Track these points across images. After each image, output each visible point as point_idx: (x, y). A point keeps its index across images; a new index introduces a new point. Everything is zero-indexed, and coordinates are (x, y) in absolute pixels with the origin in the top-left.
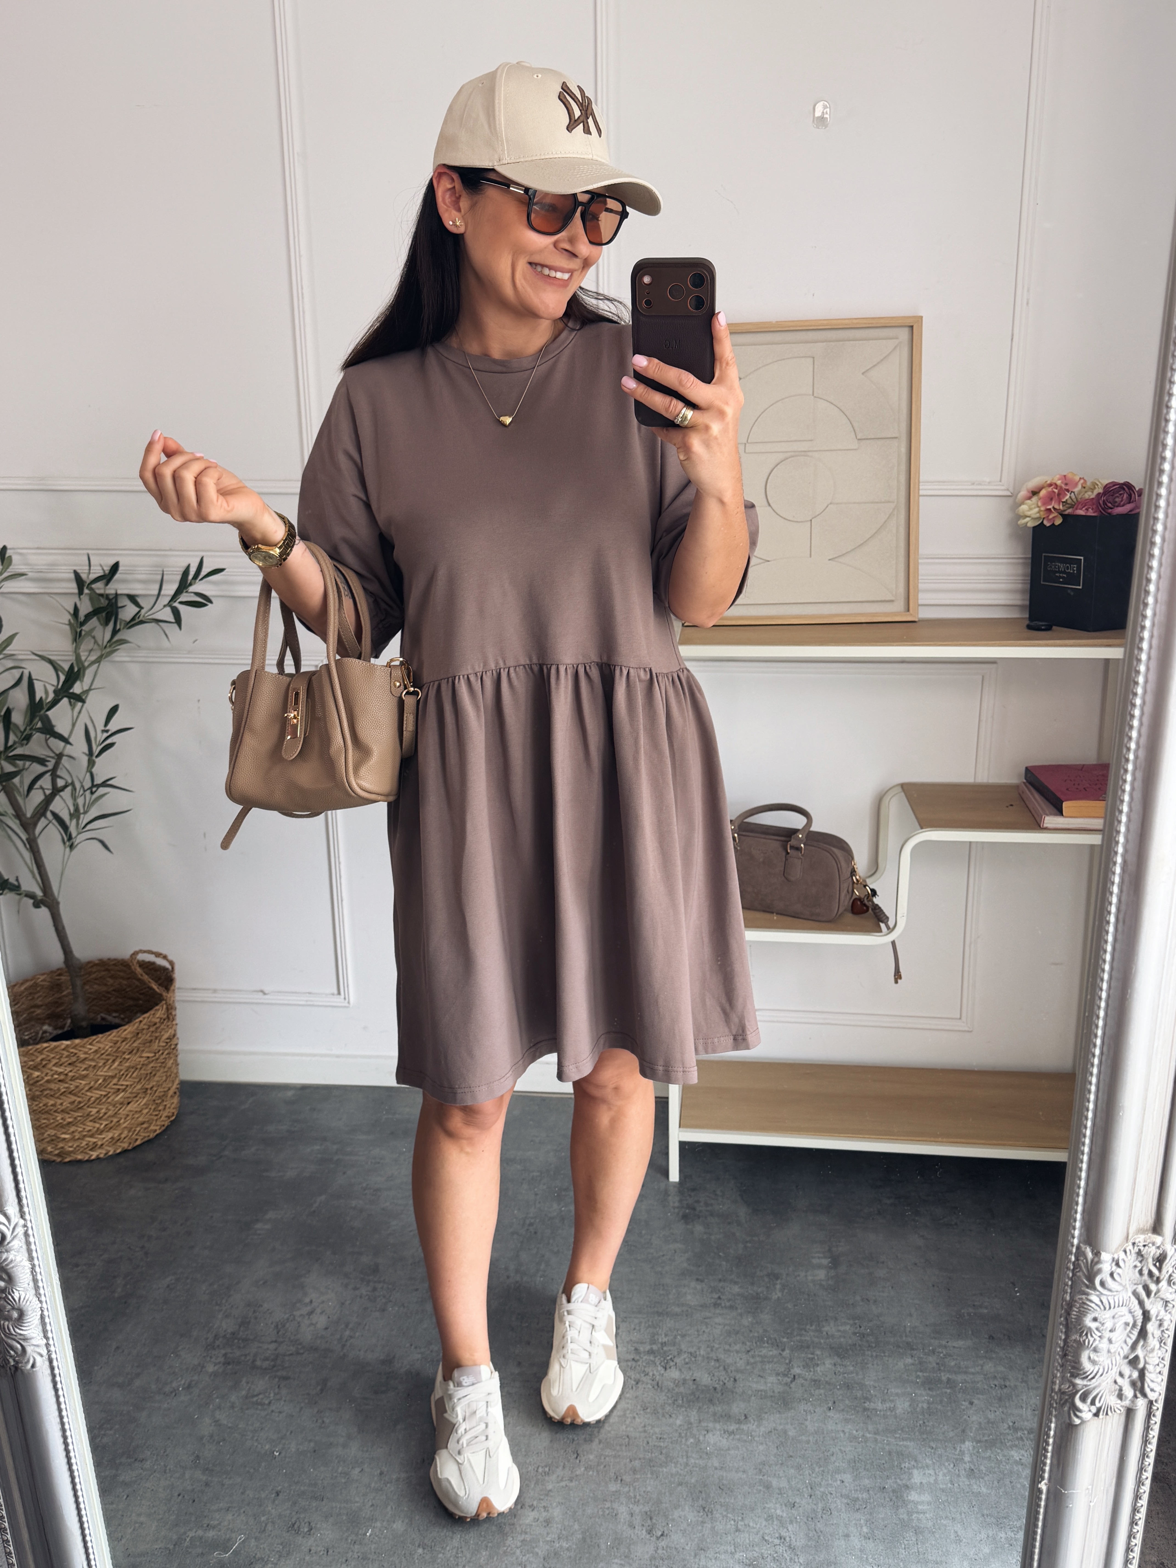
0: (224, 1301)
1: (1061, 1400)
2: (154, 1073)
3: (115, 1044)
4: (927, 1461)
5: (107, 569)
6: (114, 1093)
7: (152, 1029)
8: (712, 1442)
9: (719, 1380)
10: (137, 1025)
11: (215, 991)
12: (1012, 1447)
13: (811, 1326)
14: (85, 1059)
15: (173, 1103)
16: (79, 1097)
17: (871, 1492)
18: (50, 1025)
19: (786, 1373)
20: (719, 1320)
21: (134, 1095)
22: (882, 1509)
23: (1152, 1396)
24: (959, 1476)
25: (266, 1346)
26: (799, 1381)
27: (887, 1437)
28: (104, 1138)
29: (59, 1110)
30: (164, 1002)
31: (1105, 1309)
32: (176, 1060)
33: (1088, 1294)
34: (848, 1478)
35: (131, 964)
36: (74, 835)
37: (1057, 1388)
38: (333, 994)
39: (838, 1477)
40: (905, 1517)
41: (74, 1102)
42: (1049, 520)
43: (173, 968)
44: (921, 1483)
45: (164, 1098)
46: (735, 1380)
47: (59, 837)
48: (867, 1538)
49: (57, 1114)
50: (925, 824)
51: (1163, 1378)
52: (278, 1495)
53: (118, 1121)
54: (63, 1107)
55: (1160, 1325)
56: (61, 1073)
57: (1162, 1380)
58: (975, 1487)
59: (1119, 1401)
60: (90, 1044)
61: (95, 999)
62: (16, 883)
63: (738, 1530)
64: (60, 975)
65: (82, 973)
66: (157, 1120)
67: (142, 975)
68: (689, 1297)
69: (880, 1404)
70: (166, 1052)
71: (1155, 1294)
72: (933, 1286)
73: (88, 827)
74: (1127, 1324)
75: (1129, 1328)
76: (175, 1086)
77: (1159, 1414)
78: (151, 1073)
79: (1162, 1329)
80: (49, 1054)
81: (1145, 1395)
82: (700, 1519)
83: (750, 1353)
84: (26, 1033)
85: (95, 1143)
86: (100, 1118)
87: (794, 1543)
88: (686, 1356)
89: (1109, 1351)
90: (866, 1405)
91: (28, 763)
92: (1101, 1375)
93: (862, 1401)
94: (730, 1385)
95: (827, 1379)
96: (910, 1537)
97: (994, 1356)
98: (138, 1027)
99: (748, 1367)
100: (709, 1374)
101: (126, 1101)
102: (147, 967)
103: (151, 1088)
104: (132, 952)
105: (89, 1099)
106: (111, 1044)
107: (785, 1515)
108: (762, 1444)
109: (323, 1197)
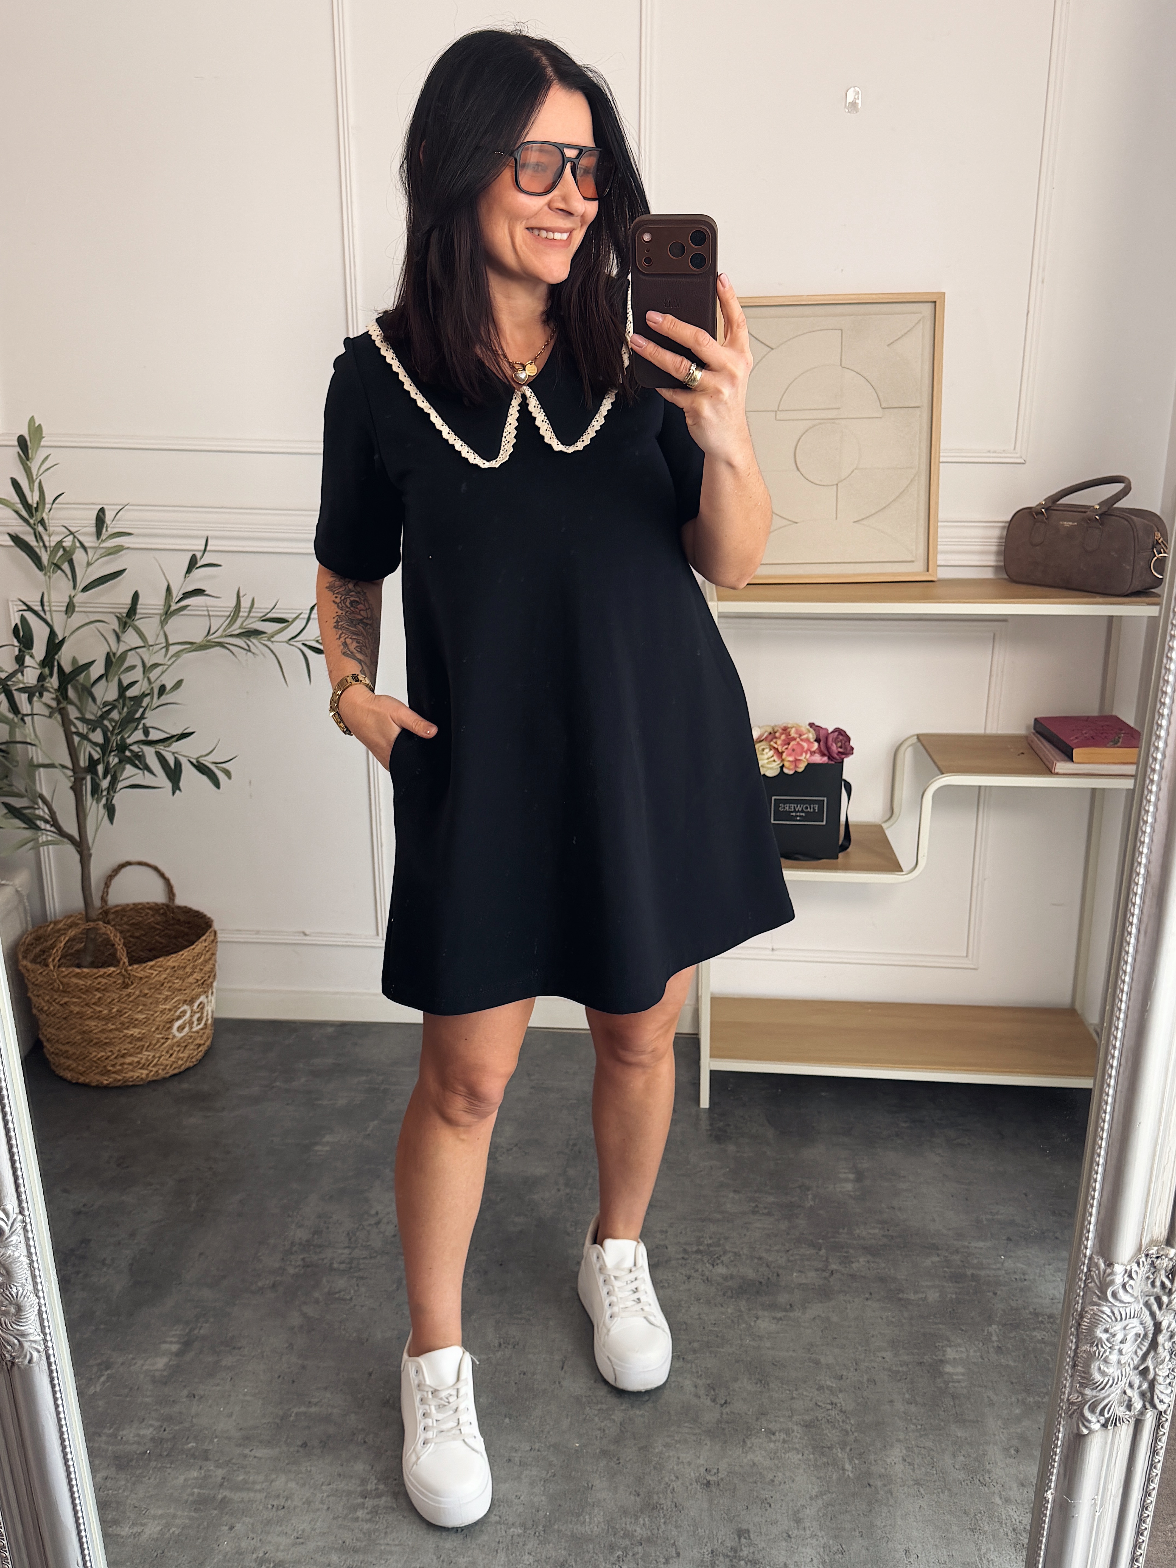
0: (295, 1213)
1: (1070, 1409)
4: (959, 1340)
9: (763, 1275)
13: (843, 1229)
17: (910, 1365)
19: (824, 1269)
20: (758, 1225)
22: (921, 1379)
25: (340, 1252)
26: (837, 1275)
27: (921, 1322)
31: (1116, 1320)
33: (1099, 1305)
34: (889, 1353)
39: (881, 1353)
40: (942, 1386)
44: (955, 1358)
46: (778, 1275)
55: (1170, 1334)
58: (1003, 1361)
59: (1128, 1412)
63: (793, 1398)
68: (729, 1206)
69: (912, 1295)
71: (1166, 1306)
72: (953, 1196)
74: (1138, 1335)
75: (1141, 1338)
82: (758, 1390)
83: (791, 1252)
88: (731, 1254)
89: (1119, 1363)
90: (899, 1296)
92: (1112, 1384)
93: (896, 1292)
94: (774, 1279)
95: (863, 1274)
96: (949, 1402)
99: (789, 1264)
100: (753, 1270)
108: (808, 1328)
109: (375, 1123)
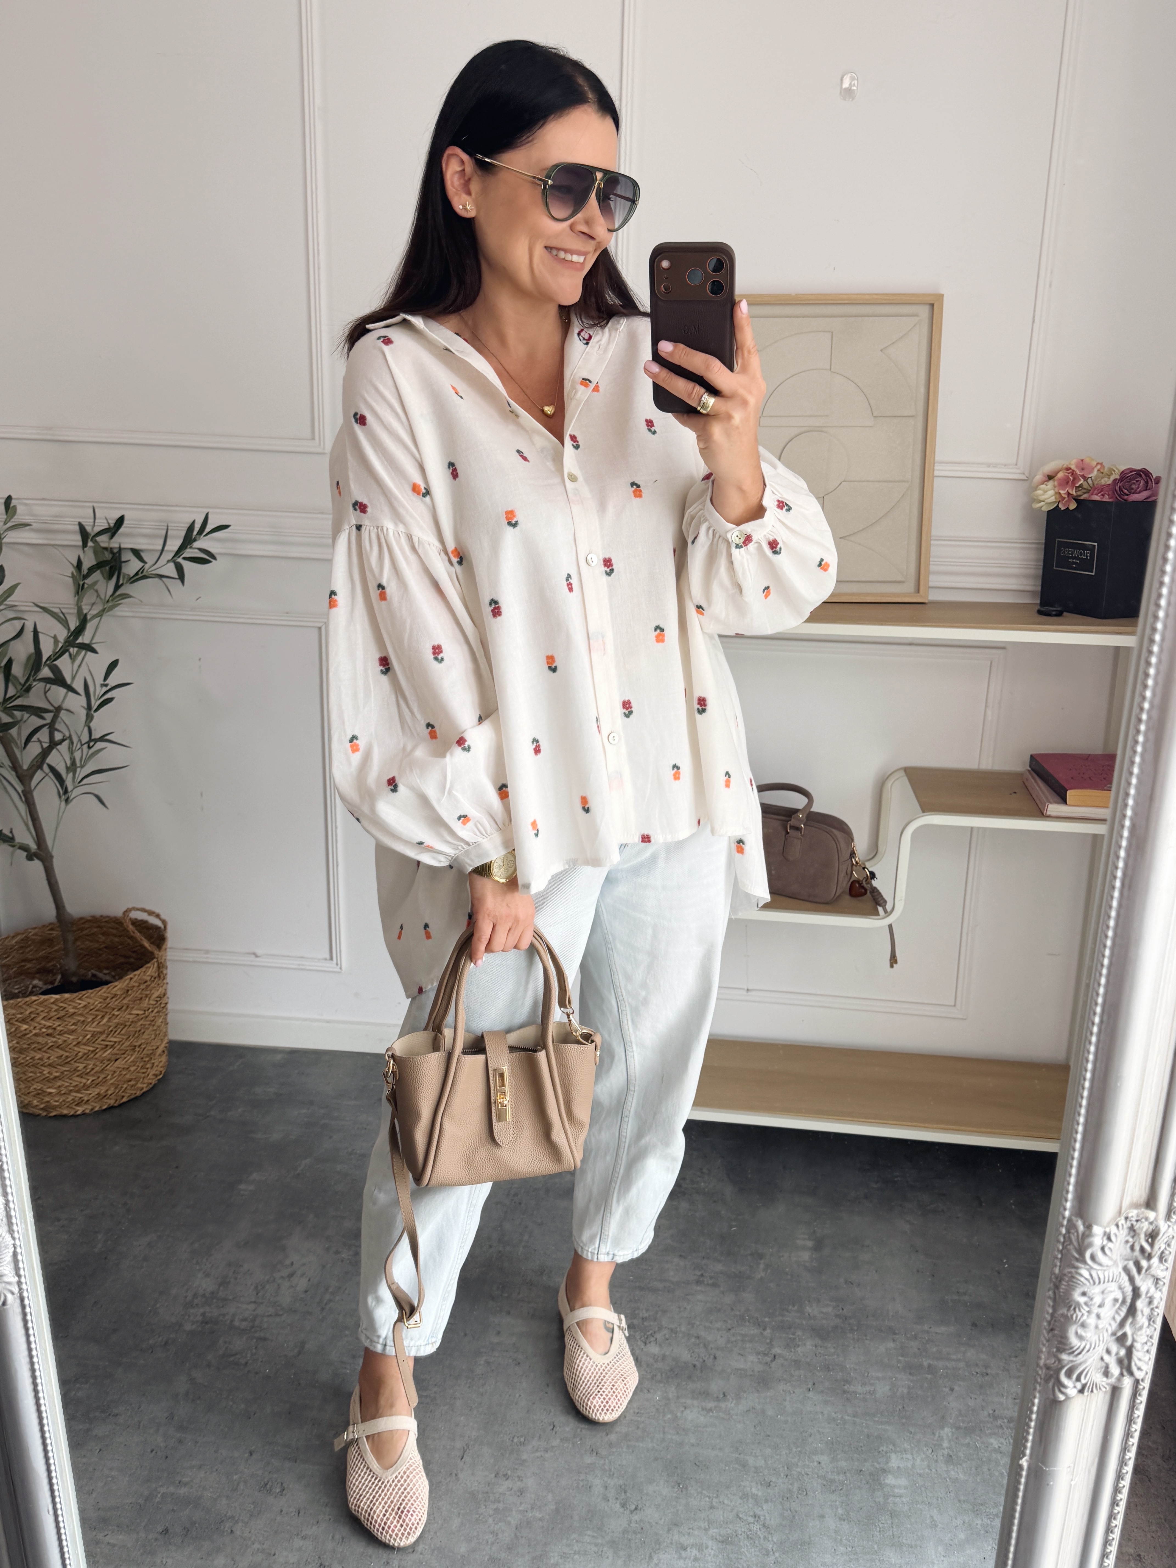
0: (204, 1260)
1: (1046, 1375)
2: (143, 1031)
3: (105, 1000)
4: (906, 1445)
5: (112, 522)
6: (102, 1049)
7: (142, 987)
8: (690, 1418)
9: (699, 1357)
10: (127, 982)
11: (207, 952)
12: (991, 1434)
13: (794, 1306)
14: (75, 1013)
15: (161, 1062)
16: (66, 1051)
17: (848, 1475)
18: (40, 980)
19: (766, 1352)
20: (700, 1297)
21: (123, 1052)
22: (858, 1491)
23: (1139, 1375)
24: (936, 1461)
25: (245, 1306)
26: (779, 1361)
27: (866, 1420)
28: (90, 1094)
29: (46, 1064)
30: (155, 960)
31: (1094, 1283)
32: (165, 1019)
33: (1077, 1268)
34: (825, 1459)
35: (123, 921)
36: (70, 788)
37: (1042, 1362)
38: (326, 959)
39: (816, 1458)
40: (881, 1500)
41: (61, 1056)
42: (1064, 505)
43: (165, 927)
44: (898, 1467)
45: (152, 1056)
46: (715, 1358)
47: (55, 791)
48: (841, 1519)
49: (43, 1068)
50: (927, 807)
51: (1151, 1357)
52: (251, 1454)
53: (105, 1078)
54: (50, 1062)
55: (1150, 1303)
56: (50, 1026)
57: (1150, 1359)
58: (953, 1473)
59: (1105, 1379)
60: (80, 999)
61: (87, 955)
62: (10, 835)
63: (712, 1507)
64: (52, 929)
65: (74, 929)
66: (144, 1078)
67: (134, 933)
68: (672, 1273)
69: (860, 1387)
70: (156, 1010)
71: (1147, 1270)
72: (918, 1271)
73: (85, 781)
74: (1116, 1300)
75: (1118, 1305)
76: (163, 1045)
77: (1145, 1394)
78: (140, 1031)
79: (1151, 1307)
80: (37, 1007)
81: (1131, 1373)
82: (675, 1495)
83: (731, 1331)
84: (16, 987)
85: (81, 1098)
86: (87, 1074)
87: (768, 1522)
88: (666, 1331)
89: (1097, 1327)
90: (846, 1387)
91: (26, 715)
92: (1088, 1351)
93: (843, 1383)
94: (709, 1362)
95: (808, 1360)
96: (886, 1520)
97: (976, 1343)
98: (128, 984)
99: (729, 1346)
100: (689, 1350)
101: (114, 1058)
102: (140, 925)
103: (140, 1045)
104: (124, 909)
105: (77, 1054)
106: (101, 1000)
107: (760, 1494)
108: (739, 1422)
109: (308, 1161)
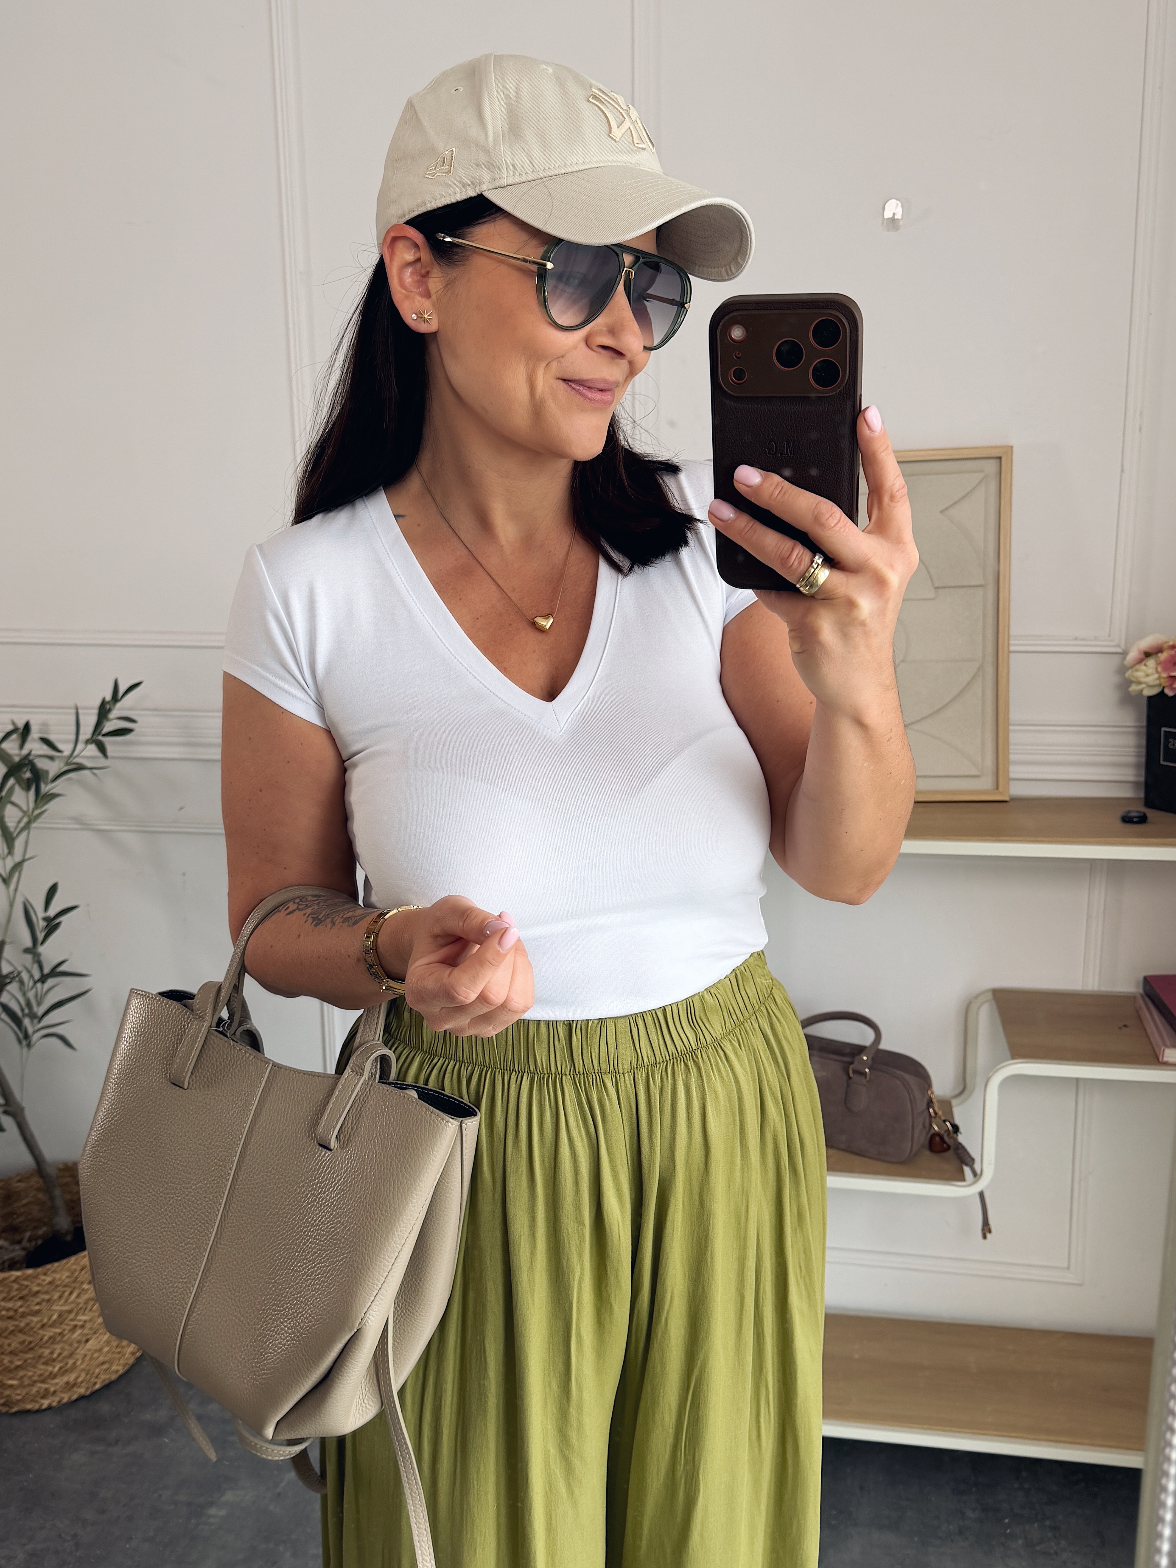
6: (70, 1331)
14: (38, 1292)
16: (30, 1336)
21: (94, 1331)
28: (57, 1384)
36: (30, 1032)
41: (24, 1341)
42: (1172, 690)
47: (13, 1032)
50: (1018, 1053)
53: (74, 1364)
66: (119, 1358)
105: (41, 1339)
106: (69, 1273)
